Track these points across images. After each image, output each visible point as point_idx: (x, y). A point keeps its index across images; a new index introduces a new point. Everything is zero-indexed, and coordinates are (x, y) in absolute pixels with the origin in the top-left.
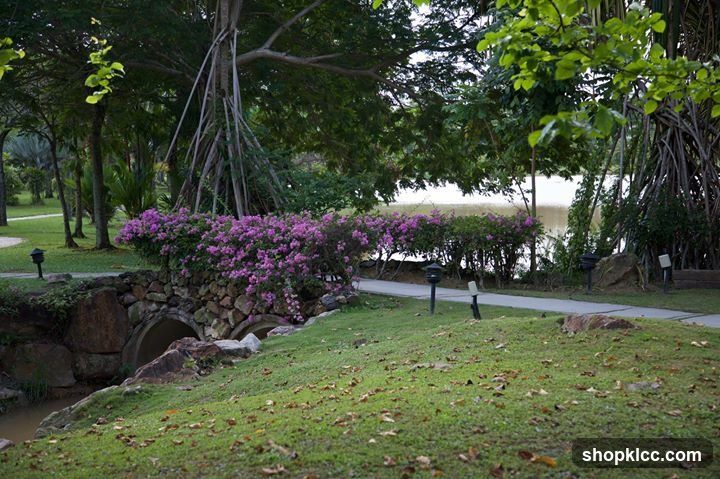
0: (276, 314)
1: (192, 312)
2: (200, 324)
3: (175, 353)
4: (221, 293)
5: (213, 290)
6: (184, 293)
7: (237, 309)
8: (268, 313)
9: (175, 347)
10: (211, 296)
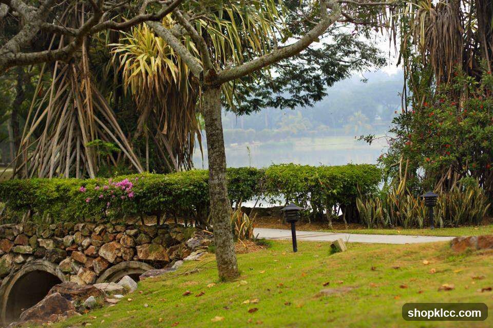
0: (140, 260)
1: (57, 262)
2: (65, 273)
3: (57, 296)
4: (85, 242)
5: (78, 240)
6: (49, 245)
7: (102, 258)
8: (133, 260)
9: (56, 291)
10: (74, 247)
